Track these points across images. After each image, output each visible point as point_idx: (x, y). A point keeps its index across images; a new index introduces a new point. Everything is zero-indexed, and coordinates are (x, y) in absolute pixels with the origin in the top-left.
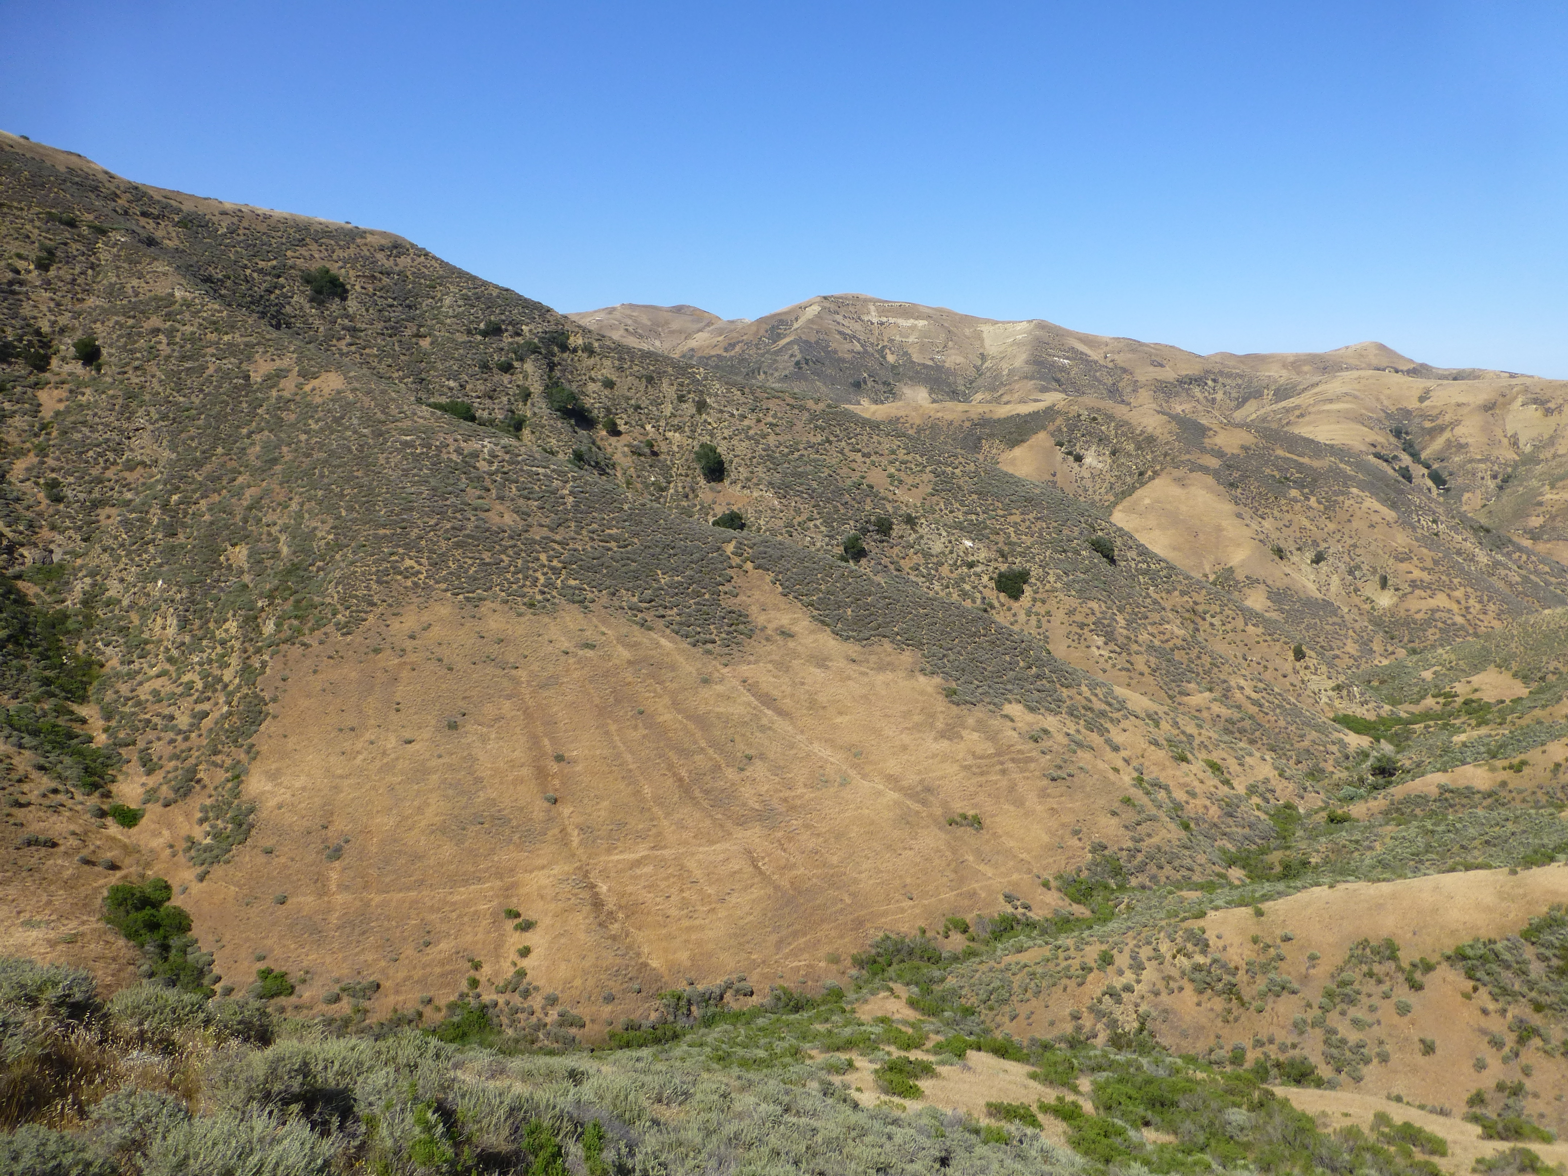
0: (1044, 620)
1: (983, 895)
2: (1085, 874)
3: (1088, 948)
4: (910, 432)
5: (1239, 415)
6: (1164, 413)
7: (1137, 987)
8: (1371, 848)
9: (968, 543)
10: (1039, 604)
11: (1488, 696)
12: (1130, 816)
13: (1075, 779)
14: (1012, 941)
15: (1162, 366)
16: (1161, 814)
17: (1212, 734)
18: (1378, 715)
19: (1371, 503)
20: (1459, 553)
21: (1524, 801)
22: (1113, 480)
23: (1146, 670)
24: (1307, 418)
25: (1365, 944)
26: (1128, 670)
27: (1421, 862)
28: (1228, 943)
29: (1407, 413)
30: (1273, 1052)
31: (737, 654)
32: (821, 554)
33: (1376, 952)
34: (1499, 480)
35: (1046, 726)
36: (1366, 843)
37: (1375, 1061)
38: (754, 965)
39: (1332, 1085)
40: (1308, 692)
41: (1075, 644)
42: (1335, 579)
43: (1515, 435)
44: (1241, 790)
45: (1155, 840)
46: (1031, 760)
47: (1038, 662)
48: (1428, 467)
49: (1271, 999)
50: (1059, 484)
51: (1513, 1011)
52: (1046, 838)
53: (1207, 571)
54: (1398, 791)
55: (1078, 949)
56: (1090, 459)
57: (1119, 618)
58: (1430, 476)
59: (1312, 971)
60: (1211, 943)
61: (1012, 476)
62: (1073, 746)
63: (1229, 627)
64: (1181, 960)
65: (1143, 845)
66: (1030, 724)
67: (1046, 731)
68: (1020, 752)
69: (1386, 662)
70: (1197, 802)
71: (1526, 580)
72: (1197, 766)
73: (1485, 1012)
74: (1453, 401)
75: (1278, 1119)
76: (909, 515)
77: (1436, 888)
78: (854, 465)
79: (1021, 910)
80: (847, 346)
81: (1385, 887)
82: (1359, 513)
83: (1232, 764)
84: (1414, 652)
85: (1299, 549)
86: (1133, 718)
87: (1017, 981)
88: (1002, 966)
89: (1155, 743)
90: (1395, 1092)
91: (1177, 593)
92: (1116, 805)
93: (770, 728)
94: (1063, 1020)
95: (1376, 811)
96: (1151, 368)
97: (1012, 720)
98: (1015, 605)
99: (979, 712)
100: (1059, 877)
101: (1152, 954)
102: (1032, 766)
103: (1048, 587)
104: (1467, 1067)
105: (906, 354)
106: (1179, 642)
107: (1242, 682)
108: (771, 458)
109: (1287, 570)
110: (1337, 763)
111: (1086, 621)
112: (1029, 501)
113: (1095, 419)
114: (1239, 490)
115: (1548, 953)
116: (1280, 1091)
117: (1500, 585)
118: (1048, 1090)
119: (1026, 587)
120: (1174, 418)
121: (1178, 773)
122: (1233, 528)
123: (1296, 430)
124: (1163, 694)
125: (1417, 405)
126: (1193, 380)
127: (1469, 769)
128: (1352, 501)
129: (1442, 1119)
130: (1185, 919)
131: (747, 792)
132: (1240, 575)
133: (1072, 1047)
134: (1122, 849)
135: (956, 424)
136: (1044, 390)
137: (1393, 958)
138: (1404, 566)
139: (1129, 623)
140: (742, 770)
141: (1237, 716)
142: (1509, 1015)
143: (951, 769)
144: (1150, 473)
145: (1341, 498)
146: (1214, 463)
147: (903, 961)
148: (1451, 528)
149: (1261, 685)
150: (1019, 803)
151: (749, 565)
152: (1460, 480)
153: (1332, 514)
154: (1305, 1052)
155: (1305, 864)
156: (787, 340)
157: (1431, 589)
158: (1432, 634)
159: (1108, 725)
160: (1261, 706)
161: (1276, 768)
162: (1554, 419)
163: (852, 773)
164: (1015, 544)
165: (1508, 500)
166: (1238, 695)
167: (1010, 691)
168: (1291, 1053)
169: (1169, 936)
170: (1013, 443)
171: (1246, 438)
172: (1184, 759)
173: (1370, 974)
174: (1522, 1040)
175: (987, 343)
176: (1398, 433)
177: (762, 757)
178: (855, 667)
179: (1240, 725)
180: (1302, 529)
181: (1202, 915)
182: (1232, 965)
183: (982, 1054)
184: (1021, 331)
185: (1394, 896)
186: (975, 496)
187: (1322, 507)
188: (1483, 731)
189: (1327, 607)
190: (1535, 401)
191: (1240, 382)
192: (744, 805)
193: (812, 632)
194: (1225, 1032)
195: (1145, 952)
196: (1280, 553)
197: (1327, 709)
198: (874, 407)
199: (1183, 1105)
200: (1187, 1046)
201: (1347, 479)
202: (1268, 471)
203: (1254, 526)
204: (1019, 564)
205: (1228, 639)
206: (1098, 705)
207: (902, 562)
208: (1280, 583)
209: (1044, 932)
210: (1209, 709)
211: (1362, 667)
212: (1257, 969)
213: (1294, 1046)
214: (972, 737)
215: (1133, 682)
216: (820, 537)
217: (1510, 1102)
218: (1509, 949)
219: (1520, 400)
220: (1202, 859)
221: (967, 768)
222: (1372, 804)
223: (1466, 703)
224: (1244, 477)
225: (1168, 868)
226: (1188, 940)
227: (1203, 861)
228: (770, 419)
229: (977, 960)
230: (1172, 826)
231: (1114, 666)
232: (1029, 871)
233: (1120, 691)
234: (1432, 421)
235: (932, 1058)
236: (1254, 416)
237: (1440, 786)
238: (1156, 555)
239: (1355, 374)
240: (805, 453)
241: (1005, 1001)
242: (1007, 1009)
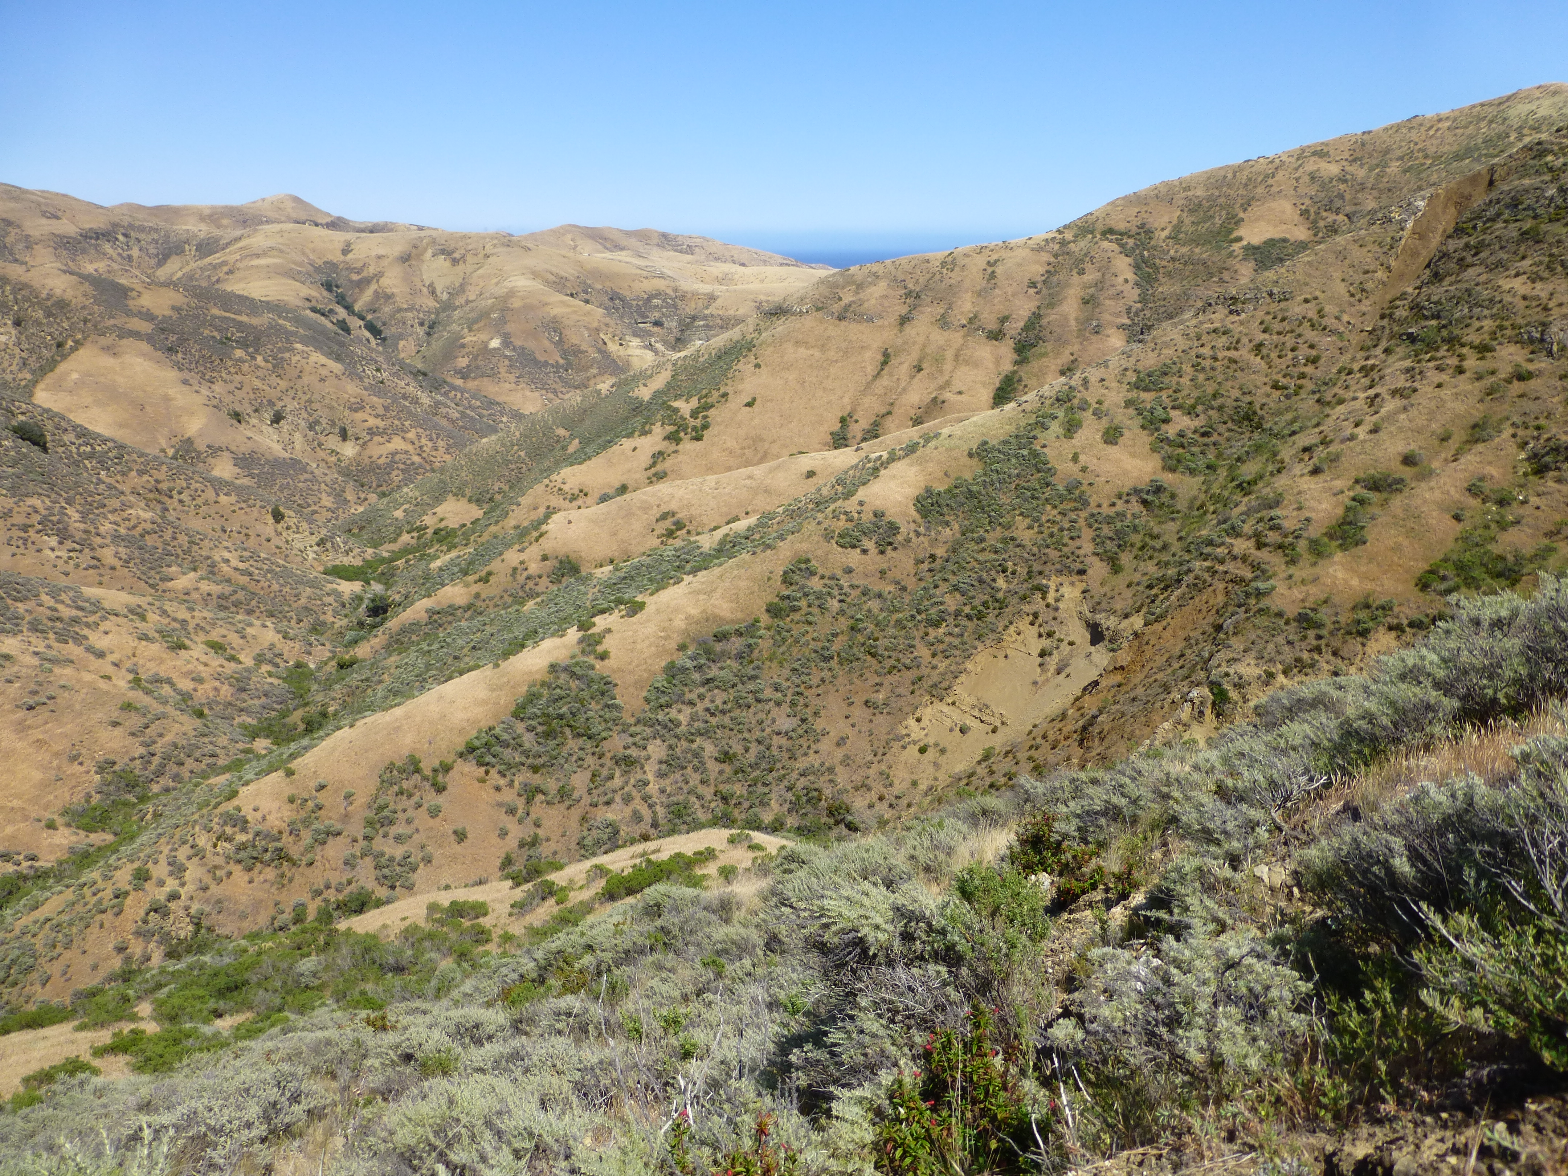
2: (96, 799)
3: (118, 873)
5: (162, 274)
6: (72, 273)
7: (182, 891)
8: (380, 682)
11: (452, 523)
12: (134, 721)
13: (58, 701)
14: (22, 902)
15: (57, 218)
16: (169, 709)
17: (206, 614)
18: (364, 560)
19: (317, 357)
20: (405, 397)
21: (496, 606)
22: (24, 355)
23: (118, 563)
24: (238, 275)
25: (391, 767)
26: (95, 567)
27: (424, 680)
28: (265, 812)
29: (332, 266)
30: (332, 895)
33: (401, 771)
34: (426, 327)
36: (376, 678)
37: (422, 865)
39: (388, 902)
40: (295, 552)
41: (22, 550)
42: (298, 437)
43: (431, 285)
44: (248, 661)
45: (169, 738)
48: (362, 318)
49: (319, 849)
51: (518, 780)
52: (37, 775)
53: (164, 445)
54: (393, 623)
55: (107, 878)
57: (70, 511)
58: (366, 327)
59: (350, 808)
60: (249, 818)
62: (47, 665)
63: (199, 501)
64: (223, 846)
65: (156, 748)
69: (361, 509)
70: (206, 686)
71: (463, 415)
72: (197, 650)
73: (498, 789)
74: (374, 254)
75: (345, 950)
77: (440, 698)
79: (25, 864)
81: (398, 712)
82: (307, 369)
83: (234, 639)
84: (383, 495)
85: (256, 411)
86: (112, 618)
87: (39, 943)
88: (17, 932)
89: (144, 637)
90: (443, 883)
91: (134, 474)
92: (115, 715)
94: (108, 958)
95: (378, 647)
96: (44, 221)
100: (65, 813)
101: (191, 852)
104: (494, 839)
106: (148, 526)
107: (227, 555)
109: (250, 434)
110: (336, 613)
111: (29, 522)
114: (180, 355)
115: (534, 723)
116: (342, 926)
117: (444, 422)
118: (102, 1033)
120: (86, 278)
121: (178, 663)
122: (181, 396)
123: (228, 288)
124: (142, 583)
125: (342, 258)
126: (98, 235)
127: (448, 589)
128: (298, 357)
129: (481, 888)
130: (219, 804)
132: (201, 445)
133: (126, 980)
134: (133, 760)
137: (418, 771)
138: (360, 416)
139: (84, 515)
141: (227, 589)
142: (516, 783)
144: (70, 343)
145: (287, 355)
146: (145, 327)
148: (394, 374)
149: (246, 554)
152: (393, 329)
153: (281, 371)
154: (361, 883)
155: (324, 715)
157: (386, 433)
158: (396, 476)
159: (86, 632)
160: (250, 574)
161: (279, 632)
162: (461, 267)
165: (437, 344)
166: (225, 568)
168: (349, 889)
169: (205, 828)
171: (178, 298)
172: (181, 646)
173: (401, 793)
174: (529, 802)
176: (329, 286)
179: (233, 598)
180: (255, 390)
181: (234, 794)
182: (275, 832)
183: (13, 1035)
185: (407, 717)
187: (270, 366)
188: (453, 554)
189: (295, 465)
190: (443, 252)
191: (156, 236)
194: (283, 896)
195: (182, 853)
196: (237, 416)
197: (316, 564)
199: (254, 979)
200: (248, 926)
201: (289, 336)
202: (206, 332)
203: (205, 391)
205: (202, 514)
206: (66, 612)
208: (245, 448)
209: (59, 878)
210: (197, 589)
211: (341, 518)
212: (299, 826)
213: (349, 883)
215: (105, 579)
217: (531, 852)
218: (505, 730)
219: (430, 252)
220: (223, 741)
222: (374, 641)
223: (435, 533)
224: (182, 340)
225: (189, 761)
226: (225, 823)
227: (226, 743)
230: (184, 718)
231: (77, 566)
232: (26, 818)
233: (92, 592)
234: (358, 273)
236: (180, 274)
237: (427, 611)
238: (99, 435)
239: (276, 227)
241: (30, 969)
242: (34, 975)
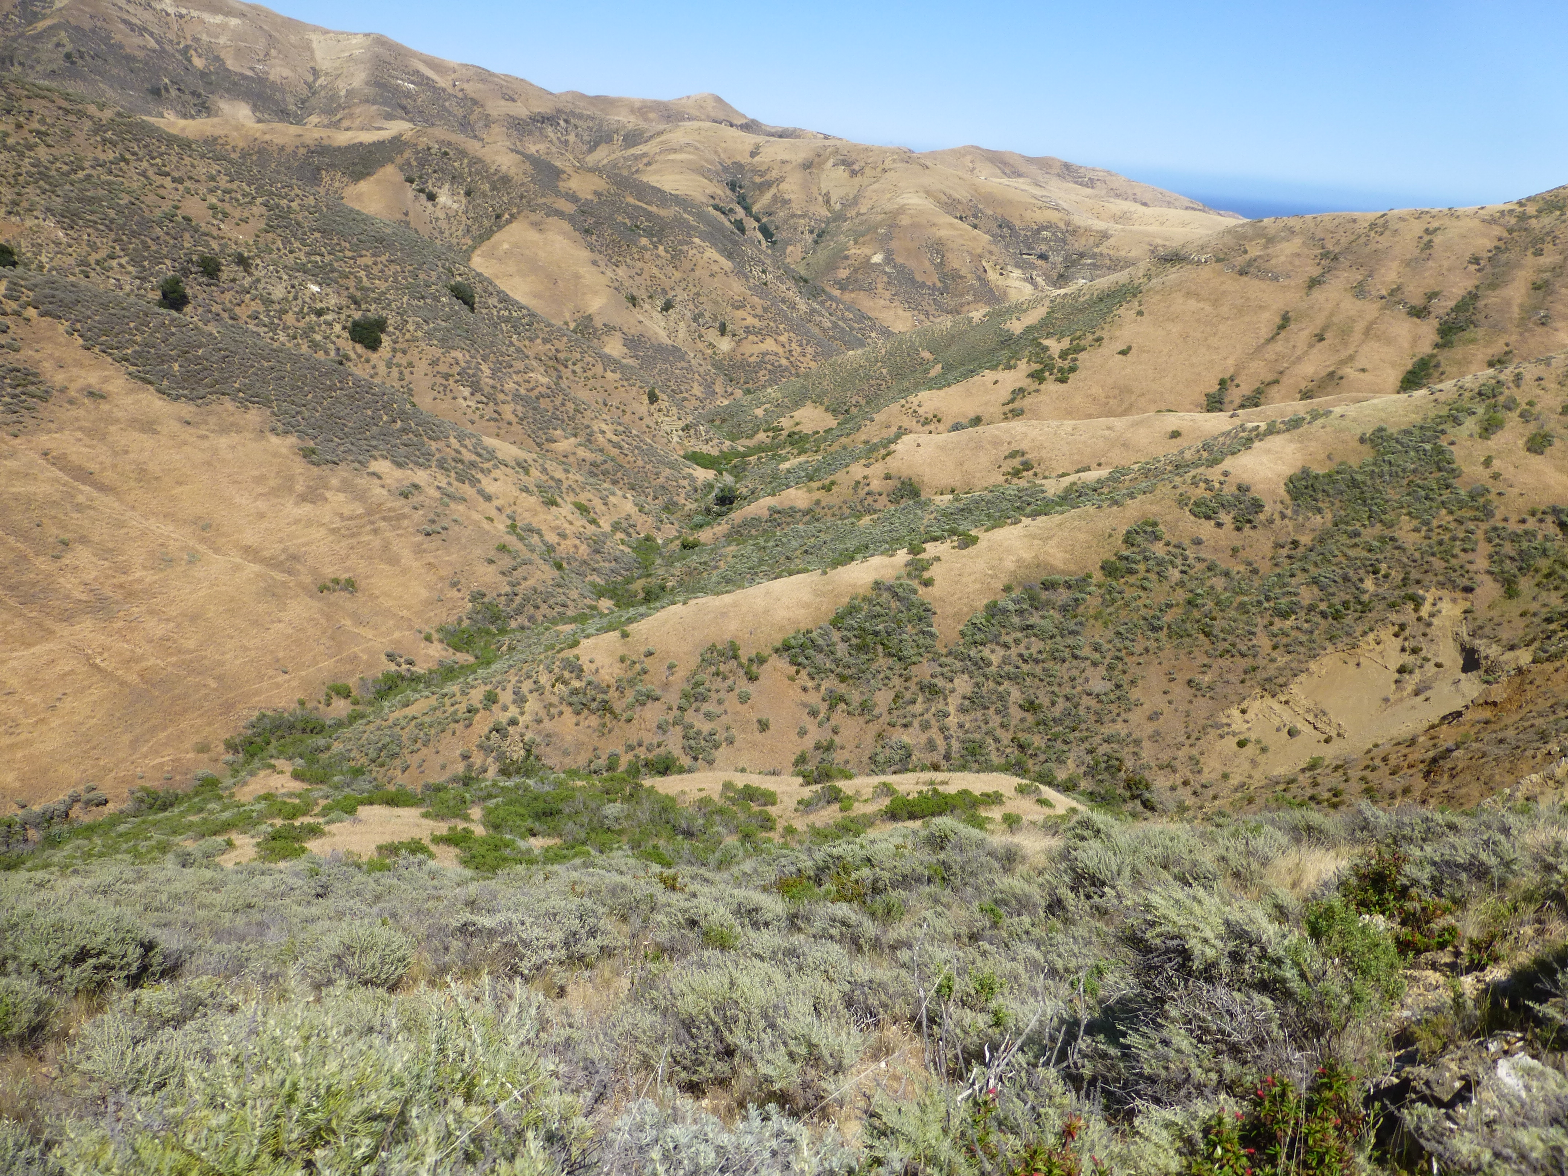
0: (406, 372)
1: (365, 657)
2: (466, 623)
3: (473, 692)
4: (233, 156)
5: (591, 160)
6: (518, 152)
7: (521, 719)
8: (716, 567)
9: (315, 288)
10: (399, 355)
11: (807, 428)
12: (506, 562)
13: (450, 532)
14: (398, 698)
15: (513, 100)
16: (535, 557)
17: (578, 477)
18: (721, 451)
19: (711, 253)
20: (783, 301)
21: (834, 515)
22: (469, 222)
23: (514, 420)
24: (654, 167)
25: (712, 648)
26: (496, 420)
27: (756, 573)
28: (599, 665)
29: (739, 166)
30: (642, 753)
31: (30, 423)
32: (132, 300)
33: (721, 654)
34: (815, 235)
35: (417, 481)
36: (713, 563)
37: (724, 744)
38: (107, 770)
39: (690, 771)
40: (662, 433)
41: (441, 396)
42: (682, 326)
43: (827, 194)
44: (606, 527)
45: (531, 582)
46: (404, 516)
47: (403, 415)
48: (758, 220)
49: (638, 708)
50: (412, 225)
51: (825, 685)
52: (424, 593)
53: (568, 319)
54: (737, 515)
55: (464, 693)
56: (443, 198)
57: (484, 367)
58: (760, 229)
59: (671, 678)
60: (585, 668)
61: (358, 213)
62: (446, 500)
63: (589, 374)
64: (560, 687)
65: (520, 589)
66: (399, 481)
67: (416, 487)
68: (390, 509)
69: (726, 402)
70: (568, 542)
71: (835, 325)
72: (566, 509)
73: (805, 690)
74: (779, 158)
75: (646, 805)
76: (240, 255)
77: (768, 593)
78: (162, 192)
79: (405, 667)
80: (137, 40)
81: (727, 598)
82: (701, 263)
83: (598, 504)
84: (749, 392)
85: (650, 297)
86: (502, 467)
87: (405, 735)
88: (390, 722)
89: (525, 490)
90: (741, 765)
91: (539, 341)
92: (492, 554)
93: (89, 507)
94: (455, 762)
95: (720, 535)
96: (503, 103)
97: (380, 478)
98: (374, 356)
99: (343, 472)
100: (440, 630)
101: (533, 687)
102: (406, 523)
103: (408, 336)
104: (793, 736)
105: (217, 58)
106: (544, 390)
107: (604, 427)
108: (44, 176)
109: (641, 318)
110: (688, 496)
111: (450, 372)
112: (380, 242)
113: (446, 154)
114: (594, 237)
115: (850, 634)
116: (647, 782)
117: (816, 330)
118: (441, 824)
119: (384, 337)
120: (527, 157)
121: (549, 517)
122: (590, 276)
123: (645, 179)
124: (531, 442)
125: (749, 160)
126: (544, 119)
127: (792, 491)
128: (694, 251)
129: (773, 778)
130: (562, 650)
131: (68, 583)
132: (598, 323)
133: (466, 785)
134: (499, 595)
135: (289, 150)
136: (389, 117)
137: (735, 657)
138: (740, 313)
139: (494, 372)
140: (57, 557)
141: (600, 458)
142: (823, 688)
143: (318, 533)
144: (507, 216)
145: (685, 248)
146: (569, 208)
147: (283, 737)
148: (778, 278)
149: (621, 429)
150: (393, 561)
151: (31, 312)
152: (784, 234)
153: (678, 263)
154: (669, 748)
155: (663, 588)
156: (48, 23)
157: (761, 334)
158: (763, 376)
159: (480, 476)
160: (621, 448)
161: (636, 505)
162: (858, 180)
163: (202, 548)
164: (368, 289)
165: (822, 254)
166: (600, 438)
167: (375, 447)
168: (657, 751)
169: (547, 668)
170: (358, 176)
171: (598, 183)
172: (554, 503)
173: (717, 674)
174: (831, 708)
175: (319, 55)
176: (733, 186)
177: (84, 540)
178: (191, 430)
179: (603, 467)
180: (653, 277)
181: (575, 644)
182: (604, 685)
183: (375, 807)
184: (357, 46)
185: (735, 605)
186: (317, 235)
187: (669, 256)
188: (803, 458)
189: (676, 353)
190: (843, 162)
191: (591, 124)
192: (67, 597)
193: (132, 391)
194: (601, 744)
195: (526, 686)
196: (633, 300)
197: (678, 447)
198: (182, 122)
199: (567, 810)
200: (568, 762)
201: (690, 229)
202: (619, 219)
203: (609, 273)
204: (374, 311)
205: (589, 386)
206: (468, 456)
207: (237, 310)
208: (635, 331)
209: (428, 685)
210: (574, 454)
211: (707, 408)
212: (625, 684)
213: (659, 745)
214: (337, 500)
215: (503, 432)
216: (128, 278)
217: (825, 756)
218: (821, 636)
219: (831, 161)
220: (574, 594)
221: (334, 531)
222: (717, 529)
223: (790, 435)
224: (598, 224)
225: (544, 606)
226: (564, 668)
227: (576, 596)
228: (36, 126)
229: (364, 721)
230: (546, 568)
231: (482, 417)
232: (410, 628)
233: (490, 442)
234: (762, 176)
235: (321, 820)
236: (605, 161)
237: (770, 509)
238: (517, 302)
239: (695, 124)
240: (94, 173)
241: (395, 756)
242: (397, 762)
